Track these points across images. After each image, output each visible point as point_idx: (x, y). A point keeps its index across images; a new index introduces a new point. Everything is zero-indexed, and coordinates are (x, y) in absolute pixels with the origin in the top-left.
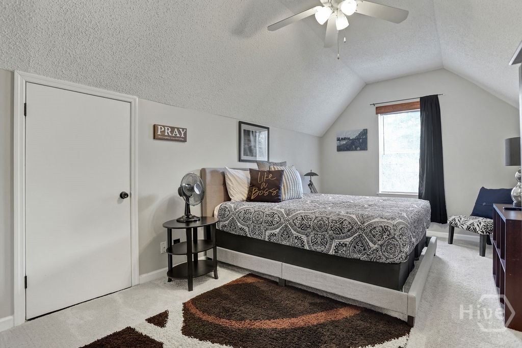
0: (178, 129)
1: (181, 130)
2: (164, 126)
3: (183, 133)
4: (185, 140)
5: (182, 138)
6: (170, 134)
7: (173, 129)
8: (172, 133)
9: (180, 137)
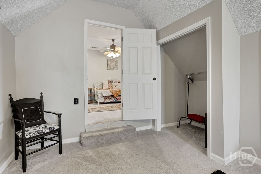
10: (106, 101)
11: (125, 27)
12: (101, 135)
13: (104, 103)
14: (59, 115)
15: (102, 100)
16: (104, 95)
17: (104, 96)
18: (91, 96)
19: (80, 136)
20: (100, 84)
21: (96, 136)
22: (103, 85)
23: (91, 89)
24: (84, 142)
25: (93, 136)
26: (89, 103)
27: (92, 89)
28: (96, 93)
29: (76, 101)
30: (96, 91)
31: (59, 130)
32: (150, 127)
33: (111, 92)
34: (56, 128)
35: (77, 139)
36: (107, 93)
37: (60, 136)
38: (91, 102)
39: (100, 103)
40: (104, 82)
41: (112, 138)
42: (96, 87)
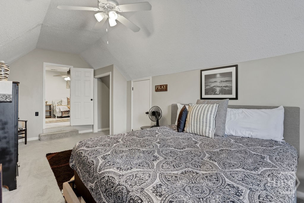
0: (163, 85)
1: (164, 86)
2: (158, 86)
3: (165, 87)
4: (166, 90)
5: (165, 89)
6: (160, 89)
7: (161, 86)
8: (161, 88)
9: (164, 89)
10: (64, 115)
11: (73, 66)
12: (54, 134)
13: (61, 117)
14: (26, 122)
15: (60, 115)
16: (62, 110)
17: (62, 112)
18: (50, 111)
19: (39, 136)
20: (59, 101)
21: (50, 135)
22: (62, 102)
23: (50, 106)
24: (42, 138)
25: (48, 135)
26: (46, 118)
27: (52, 106)
28: (54, 109)
29: (37, 114)
30: (55, 107)
31: (26, 130)
32: (91, 131)
33: (68, 108)
34: (24, 129)
35: (37, 138)
36: (65, 109)
37: (26, 134)
38: (50, 117)
39: (58, 117)
40: (63, 100)
41: (61, 136)
42: (55, 103)
